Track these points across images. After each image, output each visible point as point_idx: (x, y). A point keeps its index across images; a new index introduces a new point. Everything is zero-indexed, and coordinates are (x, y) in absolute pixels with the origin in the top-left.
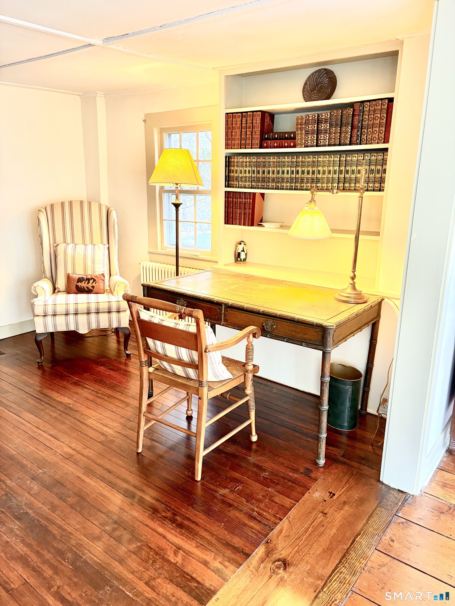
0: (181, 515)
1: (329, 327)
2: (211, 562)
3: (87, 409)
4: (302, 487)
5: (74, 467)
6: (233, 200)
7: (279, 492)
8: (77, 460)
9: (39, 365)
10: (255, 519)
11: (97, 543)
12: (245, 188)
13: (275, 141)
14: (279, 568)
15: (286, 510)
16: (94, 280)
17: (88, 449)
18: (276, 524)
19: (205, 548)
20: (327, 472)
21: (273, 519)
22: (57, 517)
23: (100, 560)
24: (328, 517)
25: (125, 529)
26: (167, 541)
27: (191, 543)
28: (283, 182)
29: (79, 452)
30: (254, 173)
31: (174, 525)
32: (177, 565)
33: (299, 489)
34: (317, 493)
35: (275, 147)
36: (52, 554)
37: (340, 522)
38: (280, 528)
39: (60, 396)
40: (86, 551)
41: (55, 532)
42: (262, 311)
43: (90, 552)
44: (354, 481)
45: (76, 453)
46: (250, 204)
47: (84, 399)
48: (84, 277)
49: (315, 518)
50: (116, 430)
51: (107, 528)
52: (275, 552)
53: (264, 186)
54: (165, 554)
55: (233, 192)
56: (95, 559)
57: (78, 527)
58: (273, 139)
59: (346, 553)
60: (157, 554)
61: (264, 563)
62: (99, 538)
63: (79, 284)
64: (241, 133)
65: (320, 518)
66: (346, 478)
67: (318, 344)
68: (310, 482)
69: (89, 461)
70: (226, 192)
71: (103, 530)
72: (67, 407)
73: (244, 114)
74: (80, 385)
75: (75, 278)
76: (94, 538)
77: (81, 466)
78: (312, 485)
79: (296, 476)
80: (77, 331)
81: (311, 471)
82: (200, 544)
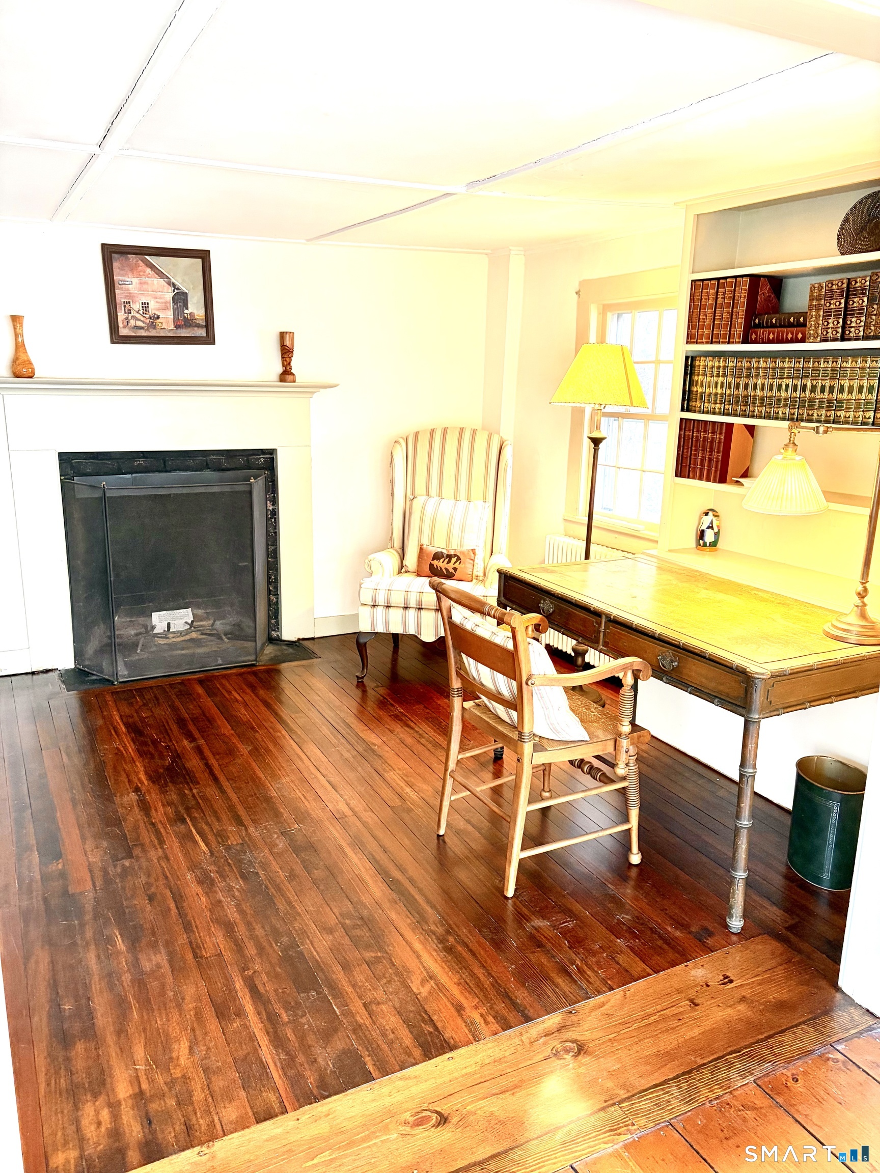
0: (458, 936)
1: (757, 676)
2: (468, 1010)
3: (396, 757)
4: (678, 953)
5: (341, 831)
6: (693, 433)
7: (632, 949)
8: (350, 824)
9: (358, 682)
10: (569, 974)
11: (326, 936)
12: (714, 413)
13: (770, 329)
14: (567, 1051)
15: (626, 977)
16: (459, 558)
17: (370, 813)
18: (600, 993)
19: (469, 990)
20: (742, 944)
21: (598, 983)
22: (291, 889)
23: (320, 957)
24: (697, 1010)
25: (370, 930)
26: (419, 964)
27: (452, 976)
28: (778, 406)
29: (355, 814)
30: (730, 388)
31: (439, 946)
32: (418, 996)
33: (671, 955)
34: (700, 970)
35: (770, 342)
36: (265, 931)
37: (713, 1024)
38: (602, 1000)
39: (366, 730)
40: (308, 941)
41: (281, 906)
42: (659, 634)
43: (312, 944)
44: (786, 972)
45: (352, 813)
46: (720, 442)
47: (398, 741)
48: (445, 551)
49: (673, 1004)
50: (422, 795)
51: (347, 922)
52: (574, 1029)
53: (745, 411)
54: (410, 978)
55: (694, 420)
56: (315, 953)
57: (311, 908)
58: (767, 327)
59: (694, 1069)
60: (397, 974)
61: (548, 1038)
62: (330, 931)
63: (435, 562)
64: (715, 316)
65: (681, 1007)
66: (773, 963)
67: (739, 704)
68: (698, 951)
69: (364, 830)
70: (681, 419)
71: (340, 923)
72: (369, 747)
73: (722, 281)
74: (401, 720)
75: (430, 553)
76: (325, 929)
77: (351, 834)
78: (698, 955)
79: (678, 933)
80: (419, 636)
81: (711, 934)
82: (466, 982)
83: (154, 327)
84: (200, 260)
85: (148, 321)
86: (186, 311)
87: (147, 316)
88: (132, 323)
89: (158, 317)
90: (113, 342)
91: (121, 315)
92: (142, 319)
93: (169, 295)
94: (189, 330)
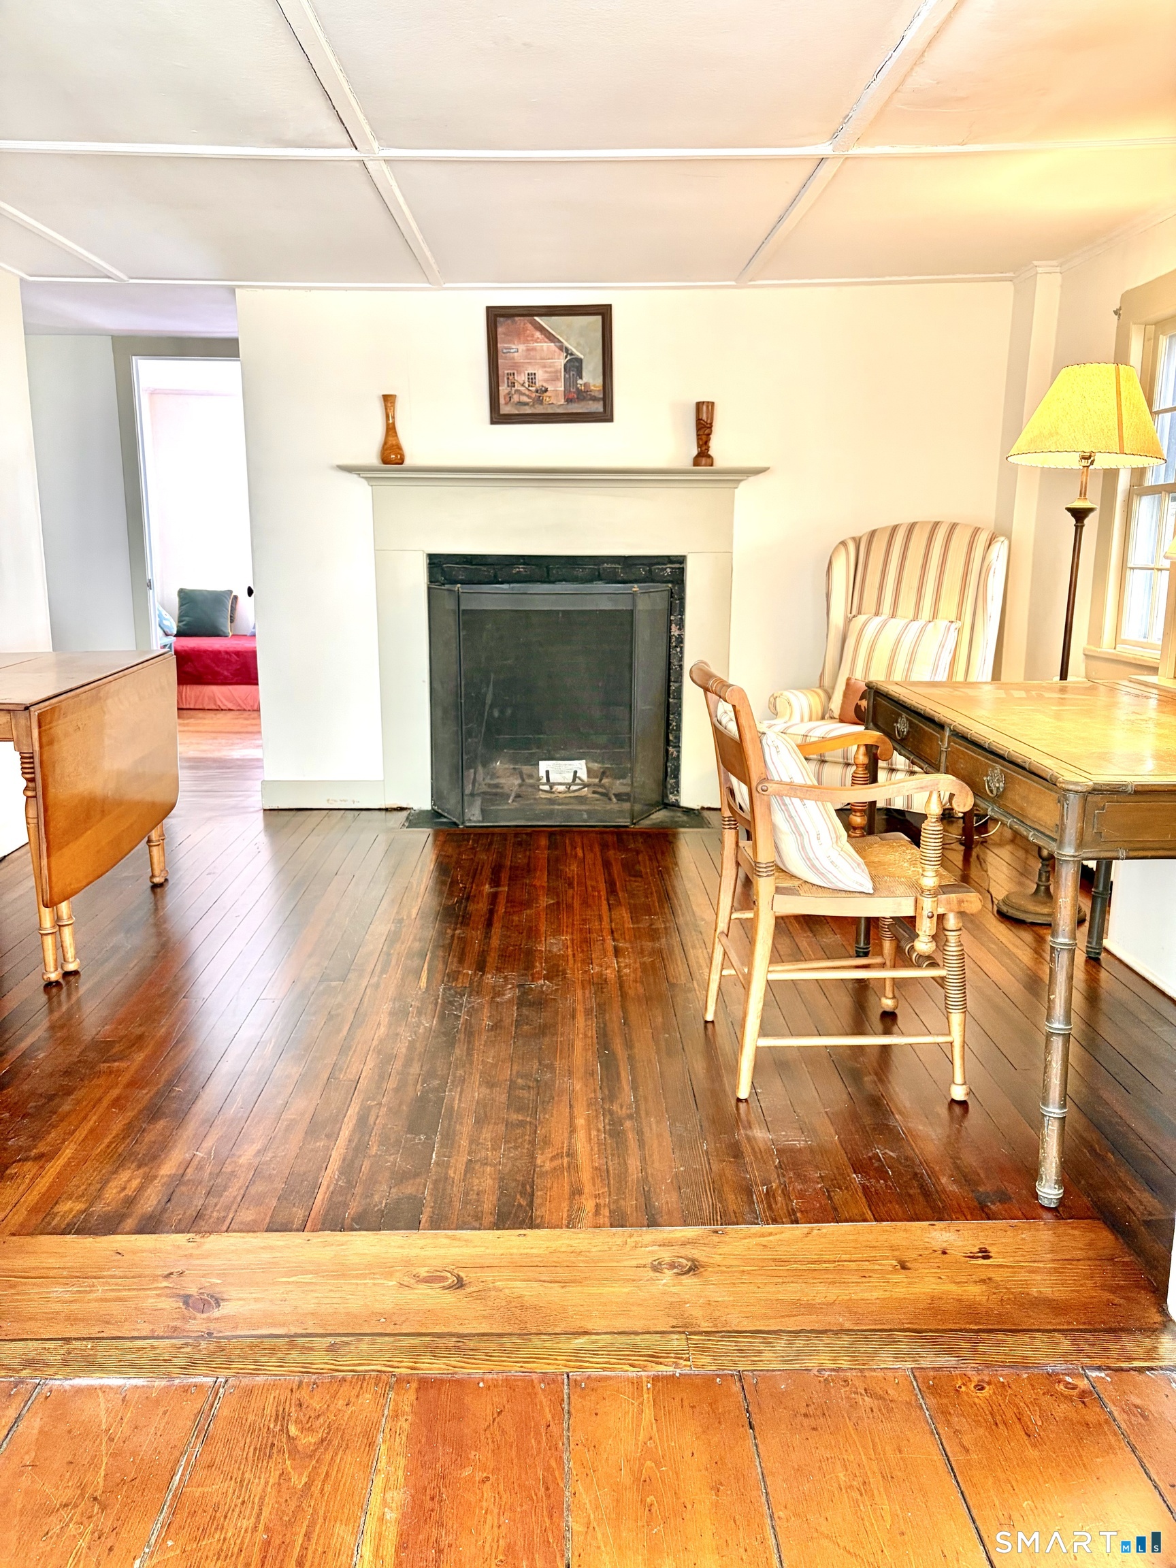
0: (640, 1124)
1: (1069, 787)
2: (585, 1196)
4: (936, 1207)
7: (865, 1188)
8: (605, 989)
10: (750, 1194)
14: (673, 1267)
18: (775, 1222)
19: (605, 1177)
20: (1044, 1220)
21: (782, 1211)
23: (459, 1107)
24: (900, 1274)
25: (538, 1094)
26: (566, 1138)
27: (596, 1160)
31: (607, 1127)
32: (537, 1169)
33: (919, 1208)
34: (949, 1234)
37: (912, 1294)
38: (771, 1230)
42: (989, 744)
43: (460, 1094)
44: (1091, 1269)
49: (872, 1259)
51: (520, 1081)
52: (704, 1248)
54: (543, 1149)
56: (456, 1102)
59: (834, 1331)
60: (532, 1142)
61: (663, 1248)
62: (493, 1085)
65: (879, 1264)
66: (1080, 1254)
68: (969, 1212)
71: (511, 1080)
75: (858, 689)
77: (598, 1000)
78: (962, 1218)
79: (953, 1188)
82: (607, 1169)
83: (541, 402)
84: (599, 318)
85: (534, 395)
86: (580, 382)
87: (533, 389)
88: (516, 398)
89: (546, 390)
90: (493, 422)
91: (503, 389)
92: (527, 392)
93: (560, 361)
94: (583, 403)
